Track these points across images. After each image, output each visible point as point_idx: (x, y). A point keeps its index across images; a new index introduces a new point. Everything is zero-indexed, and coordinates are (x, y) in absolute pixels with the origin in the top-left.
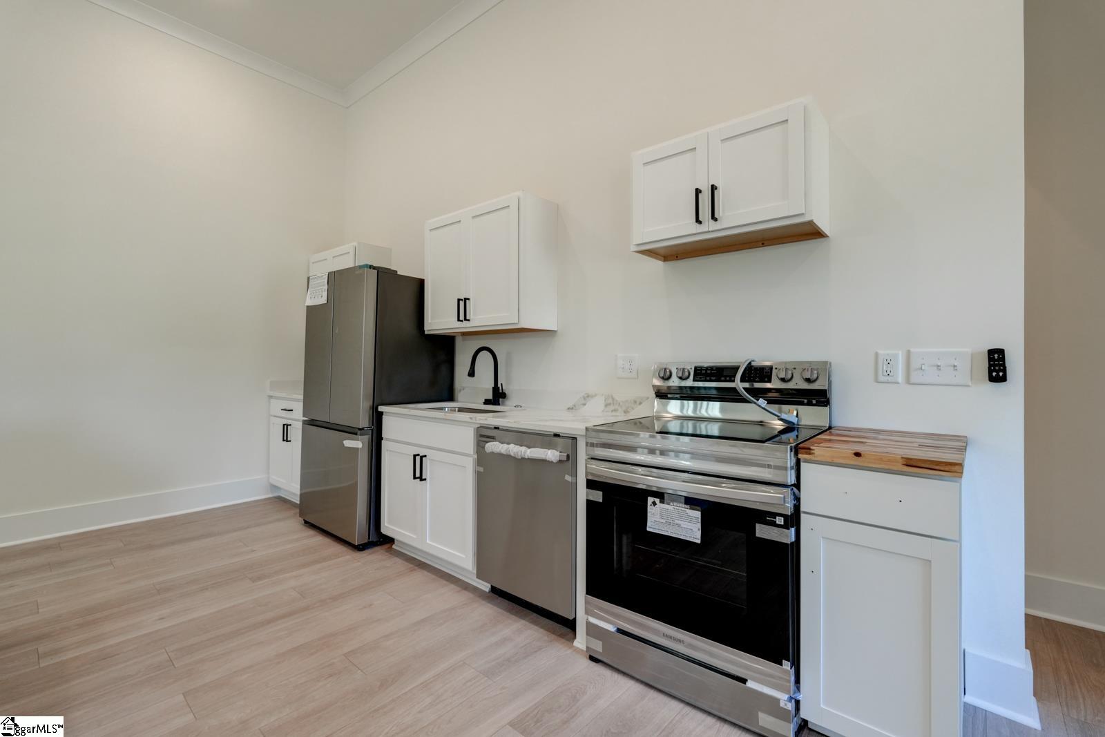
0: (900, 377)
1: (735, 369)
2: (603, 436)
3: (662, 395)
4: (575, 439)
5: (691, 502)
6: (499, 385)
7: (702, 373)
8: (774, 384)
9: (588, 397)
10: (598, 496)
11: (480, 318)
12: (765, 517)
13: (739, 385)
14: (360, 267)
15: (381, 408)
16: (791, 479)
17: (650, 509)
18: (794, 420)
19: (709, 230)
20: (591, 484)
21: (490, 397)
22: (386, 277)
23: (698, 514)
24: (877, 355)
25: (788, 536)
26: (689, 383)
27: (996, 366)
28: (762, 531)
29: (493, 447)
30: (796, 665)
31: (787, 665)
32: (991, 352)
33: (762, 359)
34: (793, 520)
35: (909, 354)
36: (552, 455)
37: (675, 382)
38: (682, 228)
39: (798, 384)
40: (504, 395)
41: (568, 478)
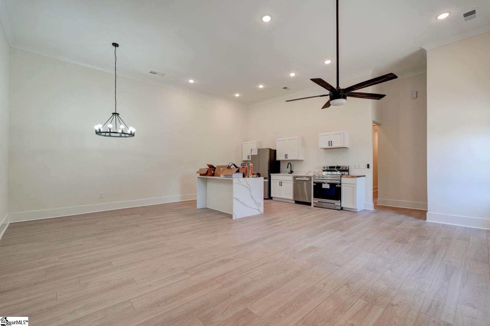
0: (358, 168)
1: (335, 167)
2: (314, 176)
3: (324, 171)
4: (311, 177)
5: (328, 183)
6: (292, 170)
7: (330, 167)
8: (341, 169)
9: (310, 172)
10: (315, 184)
11: (289, 158)
12: (337, 184)
13: (336, 169)
14: (266, 148)
15: (271, 174)
16: (340, 179)
17: (323, 185)
18: (343, 174)
19: (331, 147)
20: (314, 183)
21: (290, 172)
22: (271, 150)
23: (329, 185)
24: (355, 165)
25: (340, 186)
26: (328, 169)
27: (368, 166)
28: (337, 186)
29: (296, 179)
30: (341, 200)
31: (339, 200)
32: (368, 164)
33: (339, 165)
34: (340, 184)
35: (359, 165)
36: (308, 179)
37: (326, 169)
38: (327, 146)
39: (344, 169)
40: (293, 172)
41: (310, 182)
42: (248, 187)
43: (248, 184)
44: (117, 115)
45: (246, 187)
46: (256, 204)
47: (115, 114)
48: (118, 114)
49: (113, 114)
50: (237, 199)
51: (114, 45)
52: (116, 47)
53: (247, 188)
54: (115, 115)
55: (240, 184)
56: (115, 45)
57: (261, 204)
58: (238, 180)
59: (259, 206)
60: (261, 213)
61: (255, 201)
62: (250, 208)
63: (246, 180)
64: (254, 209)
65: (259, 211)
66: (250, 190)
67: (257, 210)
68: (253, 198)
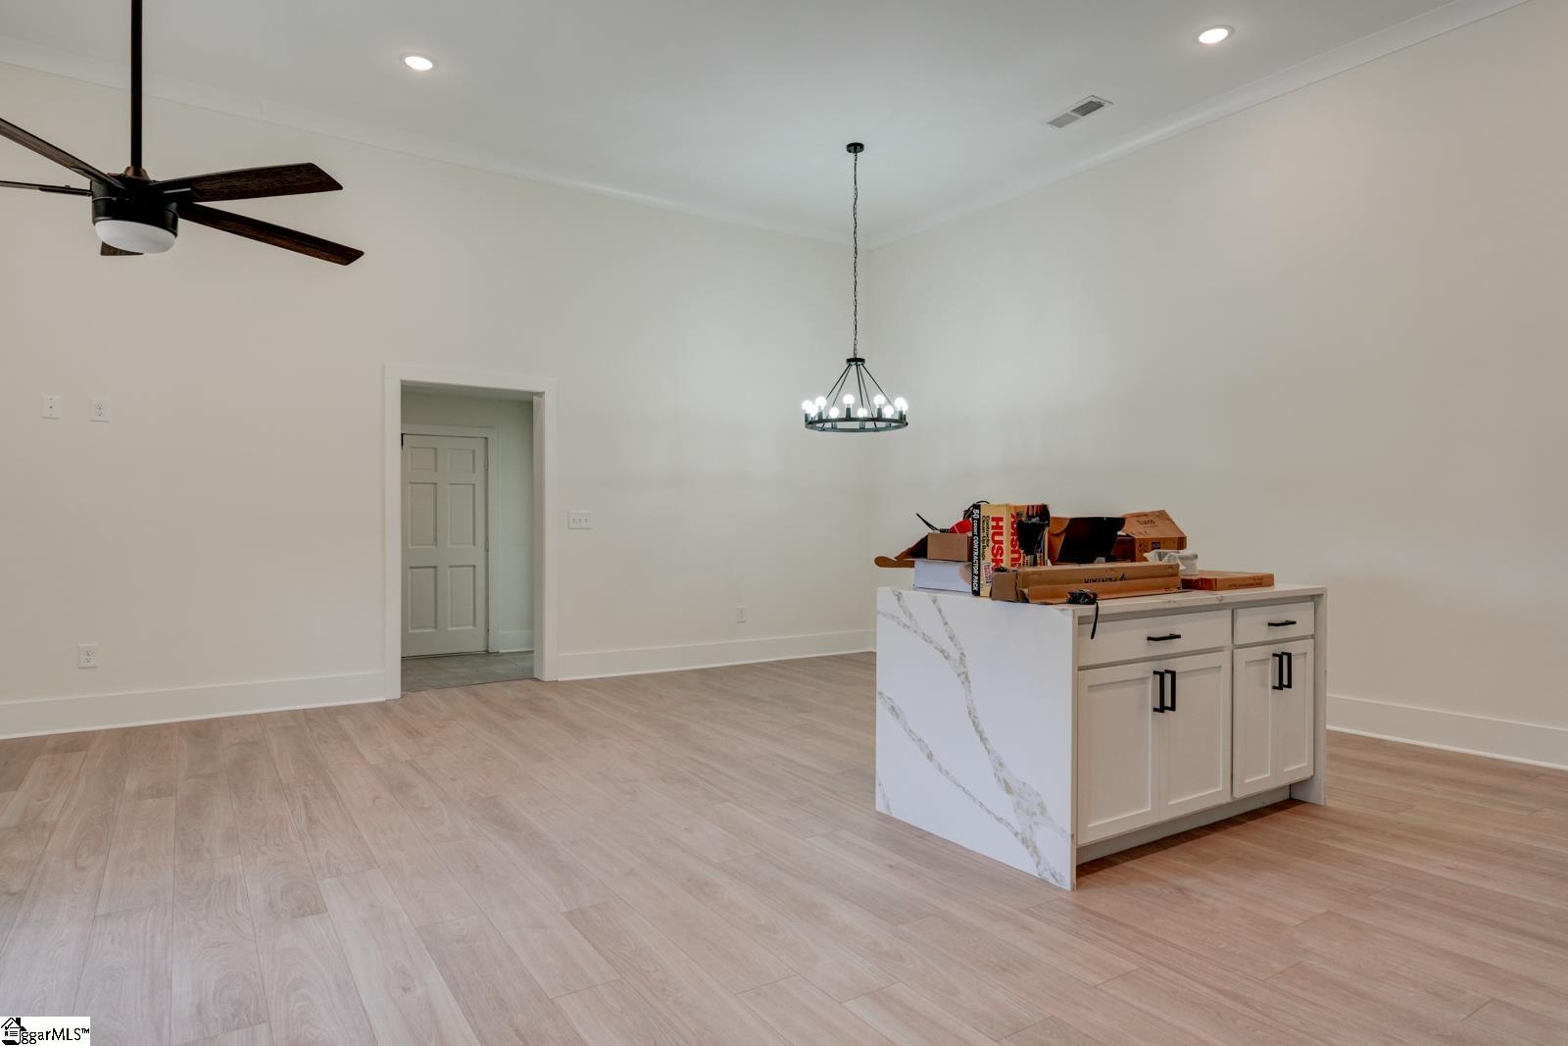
42: (955, 655)
43: (951, 638)
44: (859, 363)
45: (943, 652)
46: (1009, 789)
47: (856, 360)
49: (849, 360)
51: (852, 148)
52: (855, 152)
53: (947, 657)
54: (853, 363)
55: (905, 626)
56: (855, 148)
57: (1043, 810)
58: (899, 599)
59: (1034, 814)
60: (1047, 876)
61: (1001, 764)
62: (975, 800)
63: (940, 610)
64: (989, 812)
65: (1031, 849)
66: (963, 676)
67: (1016, 834)
68: (983, 739)
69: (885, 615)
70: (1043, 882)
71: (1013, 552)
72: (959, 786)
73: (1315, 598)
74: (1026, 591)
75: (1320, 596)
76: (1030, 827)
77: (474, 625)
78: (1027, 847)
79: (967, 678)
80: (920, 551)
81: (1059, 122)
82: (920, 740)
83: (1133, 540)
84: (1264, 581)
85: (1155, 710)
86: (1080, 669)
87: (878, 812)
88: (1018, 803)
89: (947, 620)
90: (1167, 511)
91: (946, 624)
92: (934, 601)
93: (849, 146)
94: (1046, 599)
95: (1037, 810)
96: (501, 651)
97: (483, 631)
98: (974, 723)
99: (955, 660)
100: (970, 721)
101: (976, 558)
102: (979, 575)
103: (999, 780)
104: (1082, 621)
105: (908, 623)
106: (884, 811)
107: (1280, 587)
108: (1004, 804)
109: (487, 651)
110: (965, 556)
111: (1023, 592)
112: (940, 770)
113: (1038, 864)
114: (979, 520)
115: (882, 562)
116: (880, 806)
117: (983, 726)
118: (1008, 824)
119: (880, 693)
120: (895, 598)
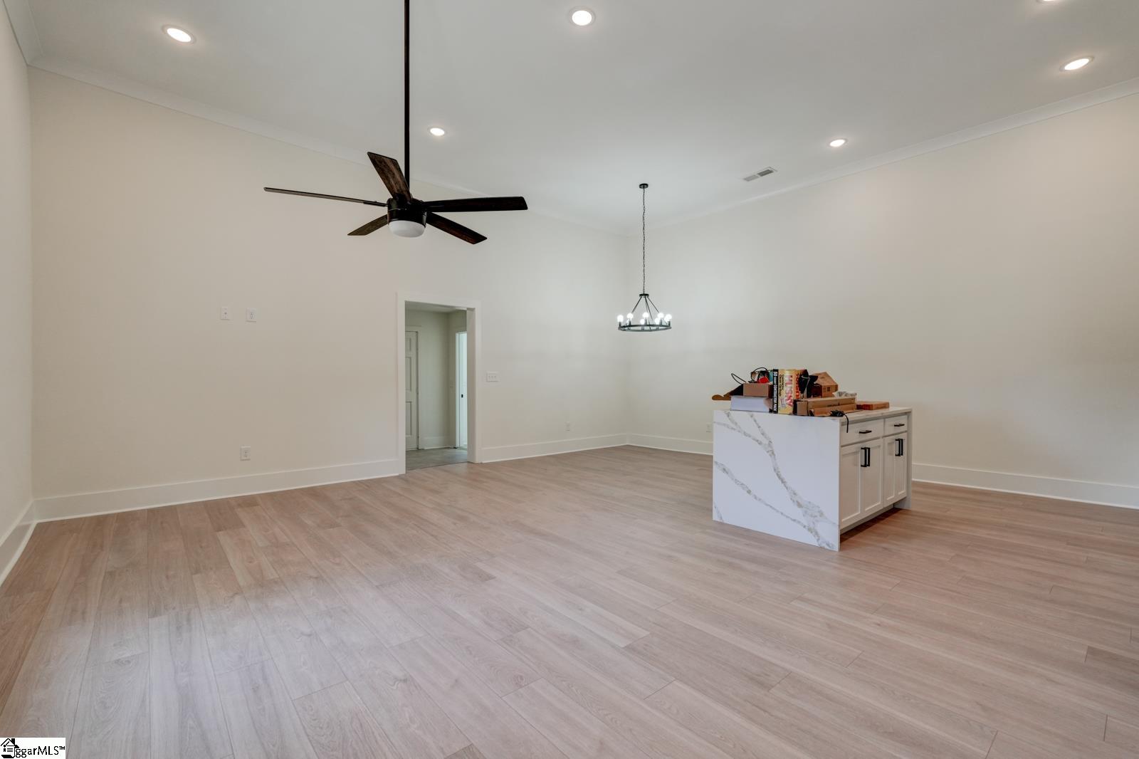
42: (765, 442)
43: (763, 434)
45: (757, 441)
46: (799, 505)
47: (645, 295)
48: (647, 295)
49: (641, 295)
50: (724, 470)
52: (644, 188)
53: (760, 443)
54: (643, 296)
55: (732, 428)
56: (644, 186)
57: (821, 514)
58: (728, 416)
59: (816, 516)
60: (824, 545)
61: (795, 494)
62: (778, 511)
63: (755, 421)
64: (787, 517)
65: (814, 533)
66: (770, 453)
67: (805, 527)
68: (783, 482)
69: (719, 423)
70: (822, 548)
71: (797, 392)
72: (767, 505)
73: (908, 413)
74: (812, 410)
75: (910, 412)
76: (814, 523)
77: (411, 434)
78: (812, 532)
79: (773, 453)
80: (739, 392)
81: (748, 179)
82: (742, 484)
83: (821, 386)
84: (885, 406)
85: (862, 466)
86: (842, 446)
87: (715, 521)
88: (806, 512)
89: (760, 425)
90: (828, 373)
91: (759, 427)
92: (752, 416)
93: (641, 185)
94: (822, 415)
95: (818, 514)
96: (426, 448)
97: (415, 438)
98: (778, 475)
99: (765, 445)
100: (775, 474)
101: (775, 395)
102: (777, 403)
103: (794, 501)
104: (842, 424)
105: (735, 427)
106: (718, 520)
107: (892, 409)
108: (797, 513)
109: (418, 448)
110: (767, 394)
111: (811, 411)
112: (756, 498)
113: (818, 540)
114: (777, 377)
115: (716, 398)
116: (715, 517)
117: (783, 476)
118: (799, 522)
119: (716, 463)
120: (726, 415)
